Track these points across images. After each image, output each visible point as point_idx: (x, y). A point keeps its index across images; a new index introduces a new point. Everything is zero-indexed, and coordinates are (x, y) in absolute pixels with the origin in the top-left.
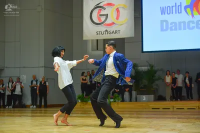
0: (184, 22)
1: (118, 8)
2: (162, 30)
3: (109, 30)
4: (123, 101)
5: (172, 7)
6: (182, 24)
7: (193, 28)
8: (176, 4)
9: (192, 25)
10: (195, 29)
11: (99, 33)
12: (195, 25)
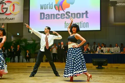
0: (54, 15)
1: (14, 4)
2: (41, 19)
3: (8, 18)
4: (14, 62)
5: (47, 5)
6: (53, 15)
7: (59, 18)
8: (49, 3)
9: (58, 16)
10: (60, 18)
11: (2, 19)
12: (60, 16)
